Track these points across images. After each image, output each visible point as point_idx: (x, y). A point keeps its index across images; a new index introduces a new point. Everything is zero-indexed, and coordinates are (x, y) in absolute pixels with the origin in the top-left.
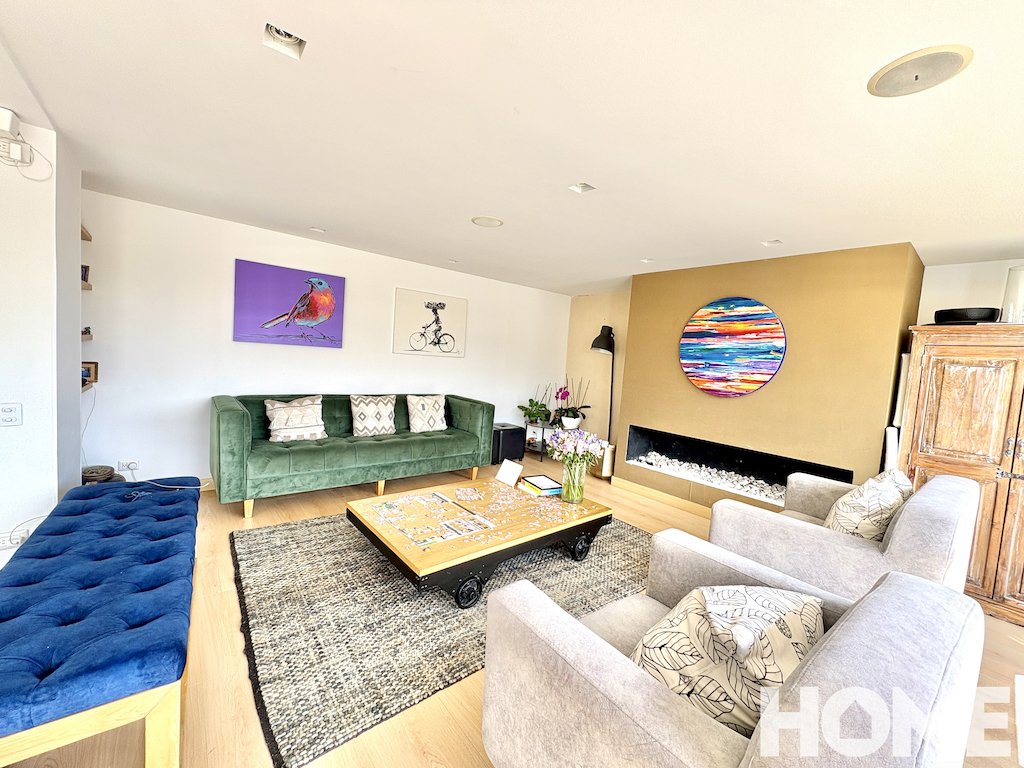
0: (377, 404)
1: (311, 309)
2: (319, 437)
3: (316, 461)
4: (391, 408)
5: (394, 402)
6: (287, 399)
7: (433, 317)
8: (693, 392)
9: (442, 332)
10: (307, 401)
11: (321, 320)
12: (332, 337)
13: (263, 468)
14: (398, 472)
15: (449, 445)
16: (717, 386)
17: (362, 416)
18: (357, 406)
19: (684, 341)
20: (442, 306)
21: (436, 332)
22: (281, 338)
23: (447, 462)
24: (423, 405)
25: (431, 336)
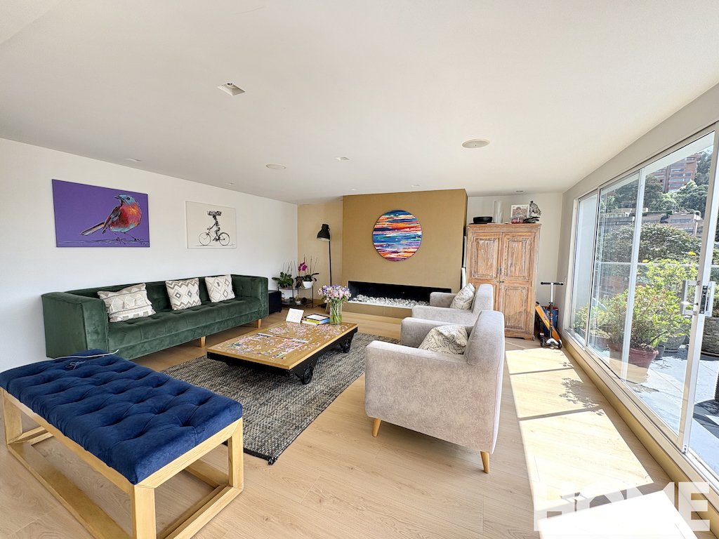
0: (187, 286)
1: (122, 219)
2: (150, 313)
3: (159, 330)
4: (196, 287)
5: (198, 283)
6: (116, 289)
7: (214, 222)
8: (382, 259)
9: (221, 231)
10: (134, 289)
11: (132, 227)
12: (141, 239)
13: (122, 341)
14: (214, 329)
15: (244, 306)
16: (393, 256)
17: (178, 295)
18: (173, 288)
19: (375, 233)
20: (219, 213)
21: (216, 232)
22: (100, 242)
23: (244, 318)
24: (218, 283)
25: (214, 235)
